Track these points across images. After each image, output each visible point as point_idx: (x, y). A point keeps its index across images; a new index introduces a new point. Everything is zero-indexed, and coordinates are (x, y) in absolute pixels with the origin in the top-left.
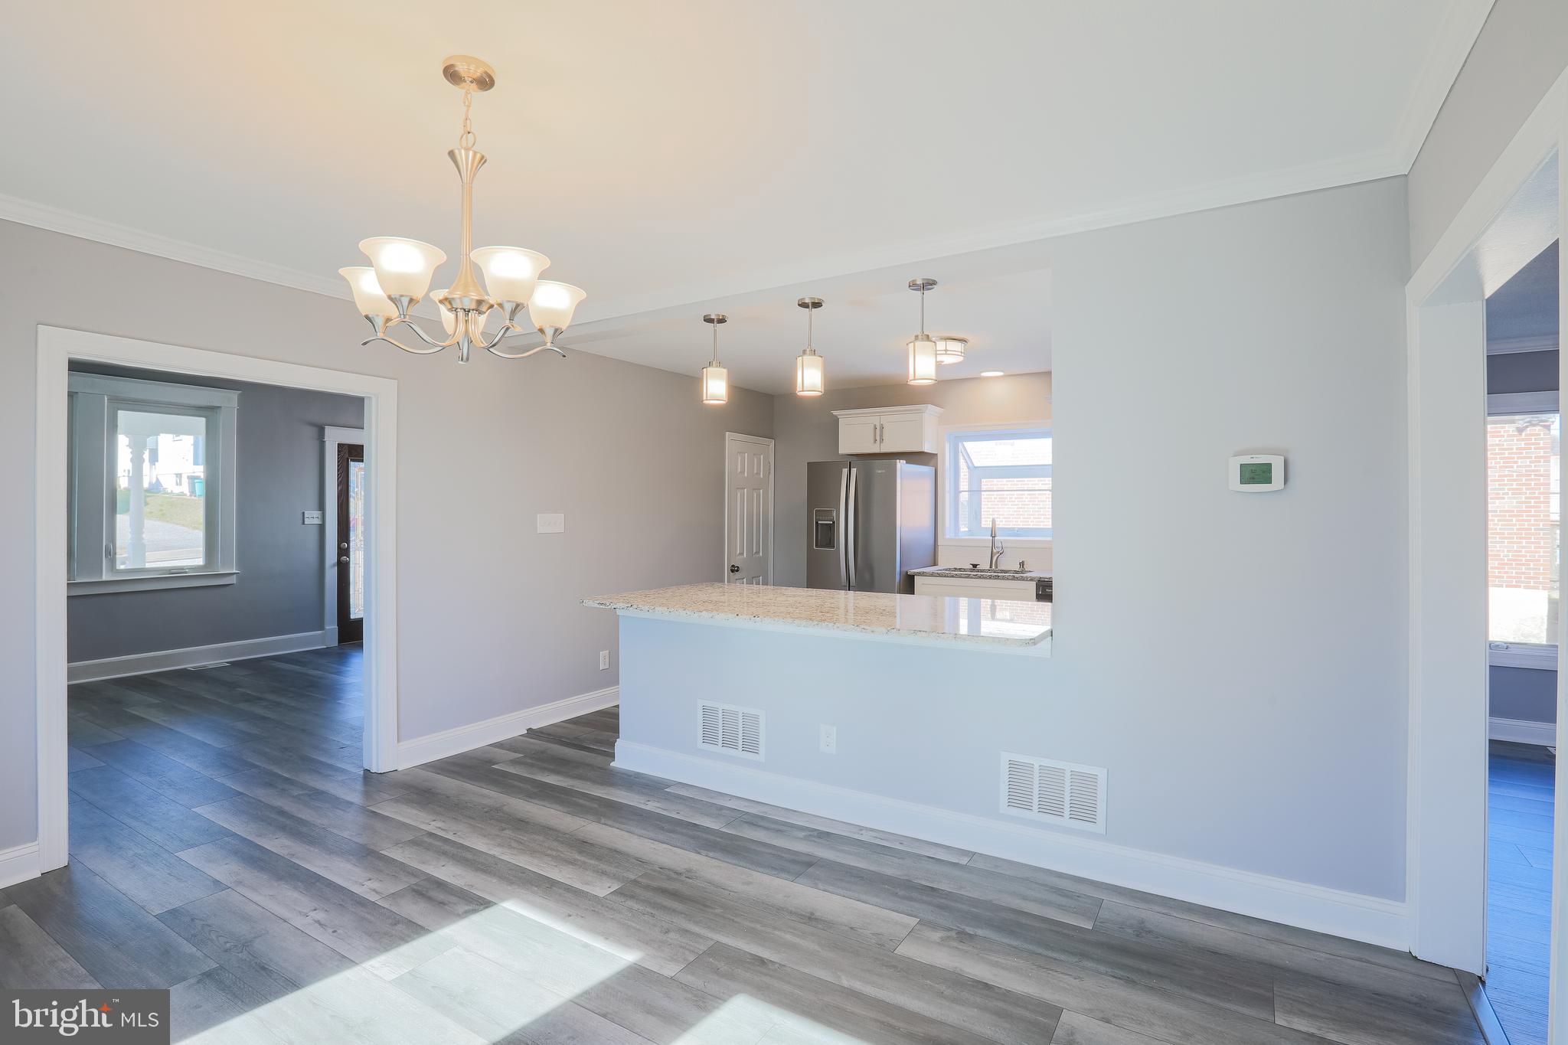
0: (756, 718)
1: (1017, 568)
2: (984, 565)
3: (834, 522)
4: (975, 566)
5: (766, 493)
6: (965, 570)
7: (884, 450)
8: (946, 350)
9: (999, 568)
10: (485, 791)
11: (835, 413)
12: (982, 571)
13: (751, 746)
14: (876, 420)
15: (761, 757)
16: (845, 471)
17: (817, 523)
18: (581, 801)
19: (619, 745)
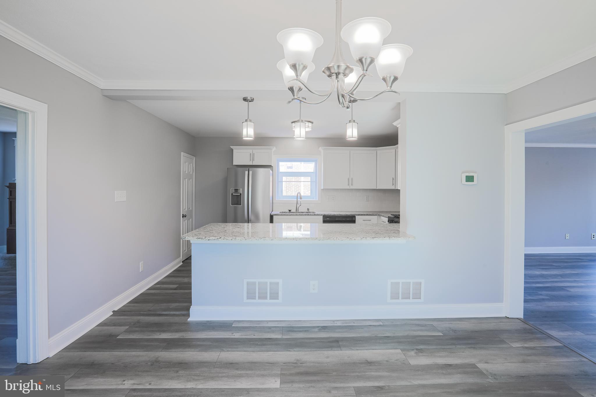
0: (278, 283)
1: (306, 211)
2: (294, 210)
3: (241, 194)
4: (290, 211)
5: (192, 181)
6: (286, 212)
7: (254, 164)
8: (308, 126)
9: (299, 211)
10: (134, 353)
11: (232, 147)
12: (293, 213)
13: (275, 296)
14: (251, 151)
15: (280, 300)
16: (247, 172)
17: (232, 194)
18: (198, 343)
19: (192, 309)
